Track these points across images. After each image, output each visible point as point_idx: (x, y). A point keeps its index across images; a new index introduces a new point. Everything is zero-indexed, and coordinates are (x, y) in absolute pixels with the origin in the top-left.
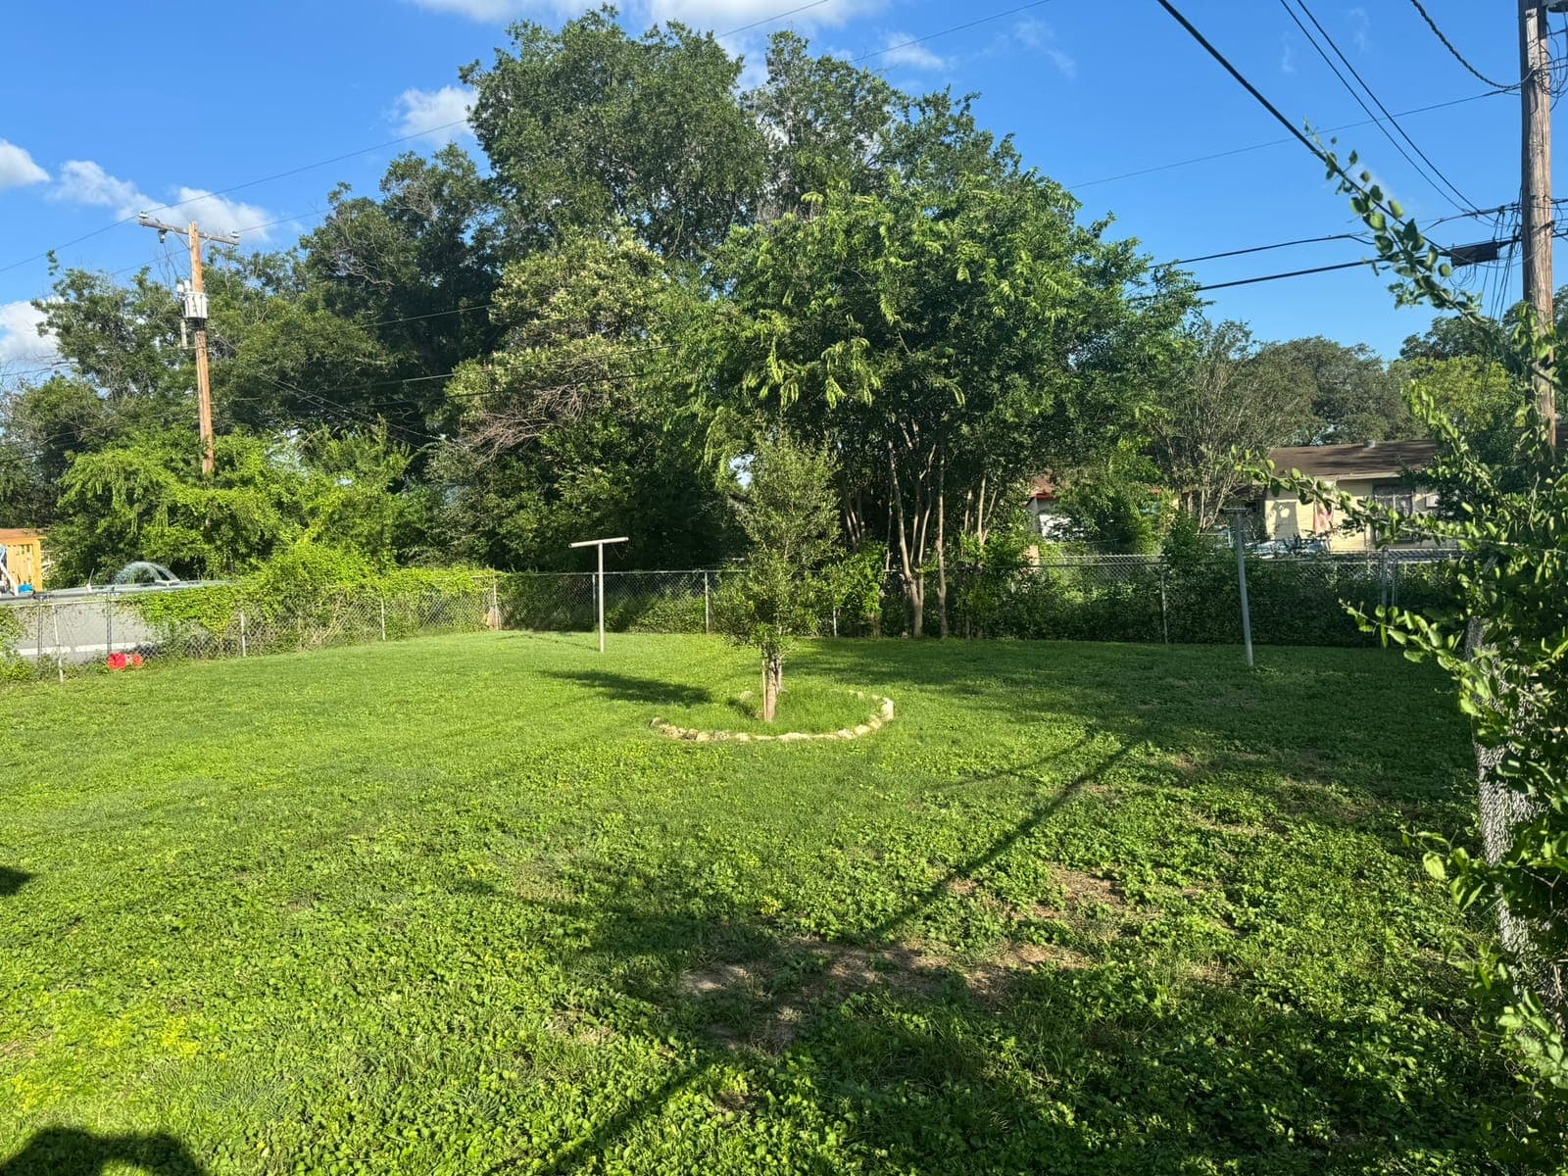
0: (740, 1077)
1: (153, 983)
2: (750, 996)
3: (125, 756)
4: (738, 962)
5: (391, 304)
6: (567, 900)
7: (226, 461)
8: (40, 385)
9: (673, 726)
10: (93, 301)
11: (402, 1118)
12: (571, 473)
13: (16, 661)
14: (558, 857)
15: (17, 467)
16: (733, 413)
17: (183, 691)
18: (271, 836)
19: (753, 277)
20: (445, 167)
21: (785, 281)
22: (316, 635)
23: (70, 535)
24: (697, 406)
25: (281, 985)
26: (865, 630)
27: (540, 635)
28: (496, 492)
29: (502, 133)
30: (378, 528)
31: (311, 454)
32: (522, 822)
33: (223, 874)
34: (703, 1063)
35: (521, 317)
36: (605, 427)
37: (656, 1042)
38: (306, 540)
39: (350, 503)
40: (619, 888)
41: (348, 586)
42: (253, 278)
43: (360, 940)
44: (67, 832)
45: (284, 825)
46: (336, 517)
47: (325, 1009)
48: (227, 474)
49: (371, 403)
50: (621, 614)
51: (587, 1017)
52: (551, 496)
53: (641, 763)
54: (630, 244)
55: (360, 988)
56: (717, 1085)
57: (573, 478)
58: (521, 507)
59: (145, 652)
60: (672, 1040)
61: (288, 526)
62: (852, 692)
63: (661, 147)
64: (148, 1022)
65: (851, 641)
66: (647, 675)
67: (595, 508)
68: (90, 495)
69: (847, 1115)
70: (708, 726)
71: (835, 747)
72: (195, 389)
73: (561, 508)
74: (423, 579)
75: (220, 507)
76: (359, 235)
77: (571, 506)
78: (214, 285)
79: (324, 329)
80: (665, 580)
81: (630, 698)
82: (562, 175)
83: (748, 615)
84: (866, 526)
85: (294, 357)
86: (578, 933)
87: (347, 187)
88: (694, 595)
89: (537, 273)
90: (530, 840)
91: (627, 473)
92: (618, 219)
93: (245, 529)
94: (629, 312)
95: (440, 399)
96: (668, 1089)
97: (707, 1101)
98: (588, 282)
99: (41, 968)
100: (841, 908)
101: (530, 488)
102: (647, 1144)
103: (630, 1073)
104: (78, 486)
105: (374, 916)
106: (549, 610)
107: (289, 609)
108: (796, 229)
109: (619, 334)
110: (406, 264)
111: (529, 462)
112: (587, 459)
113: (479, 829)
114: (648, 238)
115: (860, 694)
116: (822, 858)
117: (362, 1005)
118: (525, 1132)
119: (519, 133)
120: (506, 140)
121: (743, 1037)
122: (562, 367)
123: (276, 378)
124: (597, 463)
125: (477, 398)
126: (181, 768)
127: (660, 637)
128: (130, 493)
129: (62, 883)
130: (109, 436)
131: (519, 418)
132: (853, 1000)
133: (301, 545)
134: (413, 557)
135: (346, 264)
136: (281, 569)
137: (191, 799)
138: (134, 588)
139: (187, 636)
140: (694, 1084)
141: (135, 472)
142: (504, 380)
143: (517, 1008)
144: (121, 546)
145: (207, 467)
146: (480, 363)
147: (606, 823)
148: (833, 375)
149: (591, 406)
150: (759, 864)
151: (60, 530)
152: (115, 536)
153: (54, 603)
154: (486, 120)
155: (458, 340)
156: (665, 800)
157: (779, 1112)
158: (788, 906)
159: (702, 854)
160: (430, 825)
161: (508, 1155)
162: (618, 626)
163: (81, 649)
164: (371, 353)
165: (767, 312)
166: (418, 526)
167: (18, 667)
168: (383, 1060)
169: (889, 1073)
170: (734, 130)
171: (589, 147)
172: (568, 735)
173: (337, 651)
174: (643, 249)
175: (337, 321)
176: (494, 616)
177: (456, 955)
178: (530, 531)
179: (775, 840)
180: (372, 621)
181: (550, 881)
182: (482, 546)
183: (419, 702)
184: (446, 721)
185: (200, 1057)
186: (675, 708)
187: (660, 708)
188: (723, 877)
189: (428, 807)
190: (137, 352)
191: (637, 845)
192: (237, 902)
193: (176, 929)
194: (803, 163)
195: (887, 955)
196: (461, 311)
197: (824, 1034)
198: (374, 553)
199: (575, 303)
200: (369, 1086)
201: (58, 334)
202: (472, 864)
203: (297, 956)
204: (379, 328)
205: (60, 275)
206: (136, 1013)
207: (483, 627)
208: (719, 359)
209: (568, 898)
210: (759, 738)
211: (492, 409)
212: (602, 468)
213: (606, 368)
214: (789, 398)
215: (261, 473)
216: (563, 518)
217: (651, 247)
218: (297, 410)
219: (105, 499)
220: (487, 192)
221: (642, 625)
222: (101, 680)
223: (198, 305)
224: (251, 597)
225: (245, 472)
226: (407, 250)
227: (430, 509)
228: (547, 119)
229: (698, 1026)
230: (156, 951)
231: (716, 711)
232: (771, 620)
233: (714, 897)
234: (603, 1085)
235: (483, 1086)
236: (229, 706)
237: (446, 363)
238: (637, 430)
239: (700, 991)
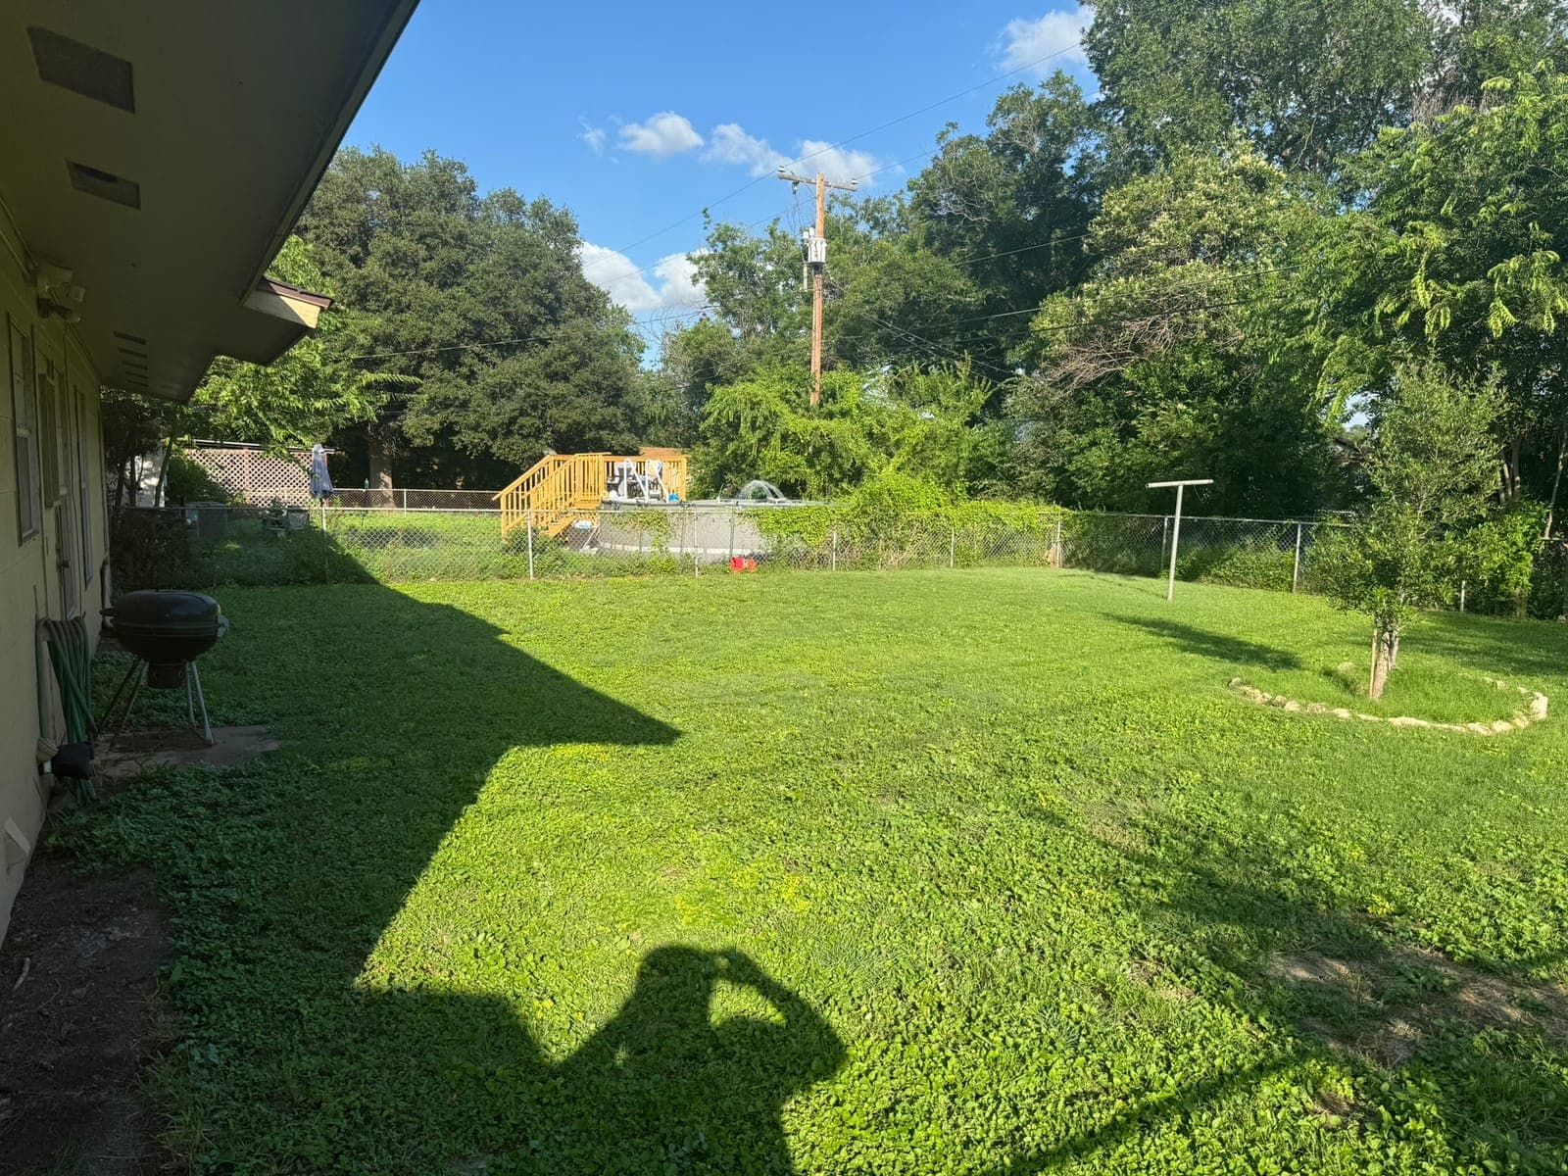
0: (1345, 1081)
1: (773, 841)
2: (1355, 998)
3: (744, 644)
4: (1339, 957)
5: (985, 240)
6: (1142, 851)
7: (830, 394)
8: (690, 327)
9: (1257, 689)
10: (735, 252)
11: (987, 1021)
12: (1152, 409)
13: (666, 557)
14: (1130, 804)
15: (669, 396)
16: (1358, 343)
17: (786, 595)
18: (861, 733)
19: (1403, 185)
20: (1051, 97)
21: (1445, 186)
22: (894, 557)
23: (706, 455)
24: (1313, 336)
25: (875, 868)
26: (1506, 607)
27: (1102, 576)
28: (1069, 428)
29: (1117, 51)
30: (955, 460)
31: (899, 388)
32: (1092, 762)
33: (823, 759)
34: (1302, 1055)
35: (1116, 244)
36: (1196, 360)
37: (1245, 1018)
38: (891, 469)
39: (930, 437)
40: (1199, 851)
41: (925, 513)
42: (863, 223)
43: (942, 843)
44: (706, 701)
45: (872, 725)
46: (919, 448)
47: (914, 900)
48: (829, 406)
49: (957, 339)
50: (1193, 562)
51: (1168, 973)
52: (1127, 433)
53: (1219, 723)
54: (1247, 158)
55: (944, 888)
56: (1317, 1082)
57: (1154, 415)
58: (1093, 444)
59: (759, 559)
60: (1262, 1021)
61: (875, 455)
62: (1489, 680)
63: (1296, 45)
64: (769, 874)
65: (1484, 619)
66: (1224, 631)
67: (1174, 446)
68: (724, 421)
69: (1487, 1163)
70: (1299, 695)
71: (1465, 741)
72: (810, 328)
73: (1136, 446)
74: (991, 511)
75: (822, 436)
76: (962, 174)
77: (1147, 444)
78: (831, 232)
79: (922, 269)
80: (1248, 530)
81: (1205, 652)
82: (1176, 91)
83: (1361, 575)
84: (1523, 482)
85: (893, 297)
86: (1156, 886)
87: (954, 126)
88: (1282, 548)
89: (1139, 198)
90: (1101, 782)
91: (1216, 409)
92: (1236, 133)
93: (840, 456)
94: (1236, 233)
95: (1023, 333)
96: (1260, 1069)
97: (1305, 1096)
98: (1195, 203)
99: (692, 810)
100: (1474, 928)
101: (1105, 424)
102: (1239, 1120)
103: (1217, 1042)
104: (716, 414)
105: (952, 823)
106: (1113, 552)
107: (873, 531)
108: (1468, 123)
109: (1222, 258)
110: (1004, 199)
111: (1107, 397)
112: (1172, 394)
113: (1047, 759)
114: (1268, 150)
115: (1500, 683)
116: (1447, 866)
117: (947, 905)
118: (1106, 1069)
119: (1135, 51)
120: (1120, 59)
121: (1347, 1038)
122: (1155, 296)
123: (875, 317)
124: (1182, 398)
125: (1062, 331)
126: (787, 661)
127: (1238, 591)
128: (753, 423)
129: (705, 743)
130: (740, 371)
131: (1103, 351)
132: (1489, 1034)
133: (887, 474)
134: (983, 489)
135: (947, 203)
136: (870, 494)
137: (796, 689)
138: (751, 502)
139: (790, 548)
140: (1291, 1073)
141: (759, 403)
142: (1092, 311)
143: (1093, 945)
144: (744, 466)
145: (814, 399)
146: (1069, 295)
147: (1181, 780)
148: (1502, 296)
149: (1182, 337)
150: (1364, 857)
151: (699, 449)
152: (740, 457)
153: (694, 510)
154: (1100, 41)
155: (1046, 273)
156: (1249, 767)
157: (1397, 1134)
158: (1402, 911)
159: (1293, 833)
160: (1000, 748)
161: (1088, 1086)
162: (1188, 575)
163: (711, 551)
164: (962, 290)
165: (1418, 224)
166: (990, 460)
167: (668, 561)
168: (968, 961)
169: (1540, 1130)
170: (1391, 15)
171: (1211, 56)
172: (1135, 682)
173: (910, 573)
174: (1263, 163)
175: (935, 260)
176: (1056, 552)
177: (1032, 878)
178: (1101, 468)
179: (1385, 835)
180: (943, 548)
181: (1123, 826)
182: (1050, 482)
183: (985, 630)
184: (1011, 650)
185: (811, 916)
186: (1257, 669)
187: (1240, 668)
188: (1323, 865)
189: (999, 730)
190: (765, 297)
191: (1217, 809)
192: (836, 786)
193: (790, 799)
194: (1479, 44)
195: (1536, 994)
196: (1053, 244)
197: (1454, 1063)
198: (948, 483)
199: (1178, 227)
200: (955, 982)
201: (707, 283)
202: (1043, 794)
203: (887, 845)
204: (972, 265)
205: (712, 230)
206: (761, 864)
207: (1044, 563)
208: (1348, 281)
209: (1143, 849)
210: (1363, 717)
211: (1075, 343)
212: (1187, 404)
213: (1205, 295)
214: (1437, 325)
215: (858, 406)
216: (1137, 456)
217: (1269, 160)
218: (891, 346)
219: (735, 426)
220: (1094, 115)
221: (1216, 575)
222: (725, 579)
223: (818, 251)
224: (844, 518)
225: (844, 405)
226: (1006, 185)
227: (1003, 443)
228: (1166, 30)
229: (1292, 1014)
230: (775, 815)
231: (1310, 681)
232: (1391, 585)
233: (1310, 882)
234: (1190, 1048)
235: (1064, 1012)
236: (822, 612)
237: (1033, 298)
238: (1232, 363)
239: (1295, 977)
